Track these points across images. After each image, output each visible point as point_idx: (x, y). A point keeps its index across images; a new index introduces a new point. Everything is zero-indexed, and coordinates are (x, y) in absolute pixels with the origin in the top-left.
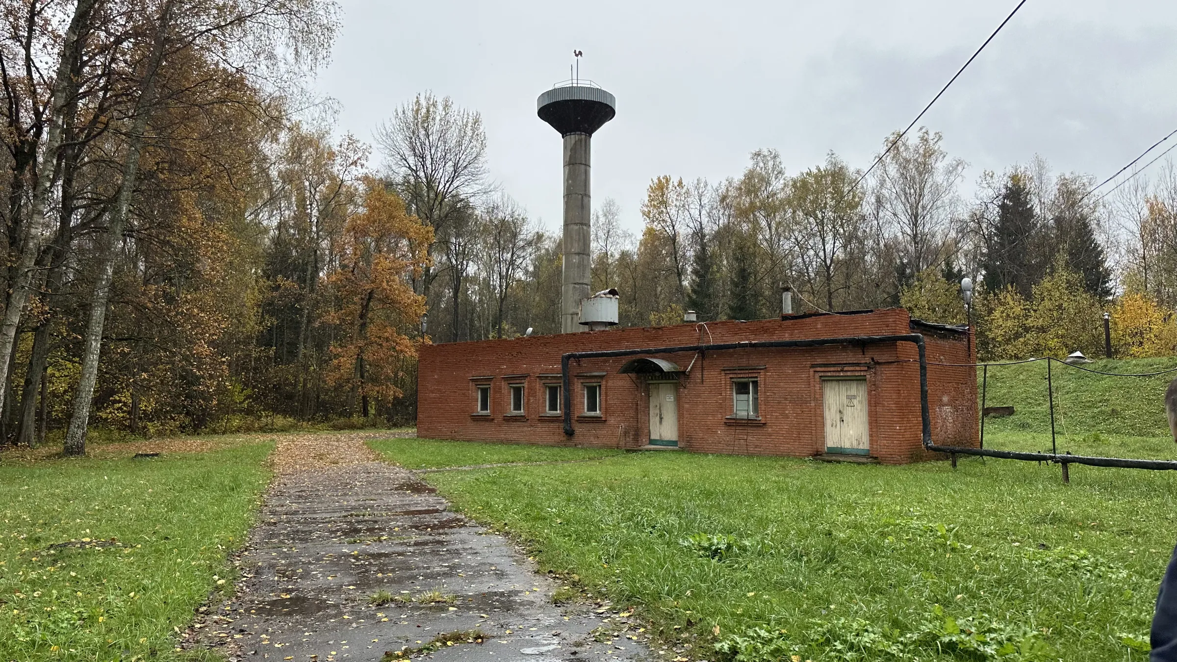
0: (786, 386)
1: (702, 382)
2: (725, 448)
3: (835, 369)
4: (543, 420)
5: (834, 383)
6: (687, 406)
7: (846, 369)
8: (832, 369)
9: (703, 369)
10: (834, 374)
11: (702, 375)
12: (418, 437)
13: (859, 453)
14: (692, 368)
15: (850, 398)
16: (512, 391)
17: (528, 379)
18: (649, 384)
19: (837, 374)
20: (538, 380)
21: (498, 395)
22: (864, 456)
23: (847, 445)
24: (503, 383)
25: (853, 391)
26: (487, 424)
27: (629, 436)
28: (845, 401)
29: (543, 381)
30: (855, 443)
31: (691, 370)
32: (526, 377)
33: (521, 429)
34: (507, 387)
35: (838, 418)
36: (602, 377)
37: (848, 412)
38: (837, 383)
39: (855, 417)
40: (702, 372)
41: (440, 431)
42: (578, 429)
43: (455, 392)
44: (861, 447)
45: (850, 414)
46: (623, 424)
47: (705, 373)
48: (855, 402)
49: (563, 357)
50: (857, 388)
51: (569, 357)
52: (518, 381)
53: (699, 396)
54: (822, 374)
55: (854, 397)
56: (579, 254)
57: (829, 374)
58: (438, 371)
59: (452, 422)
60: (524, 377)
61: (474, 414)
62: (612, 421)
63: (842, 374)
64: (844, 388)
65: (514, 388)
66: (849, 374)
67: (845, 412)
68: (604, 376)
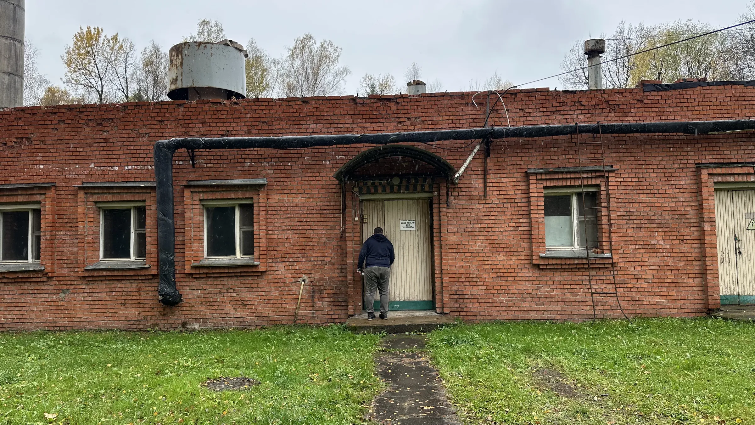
0: (652, 200)
1: (485, 195)
2: (536, 308)
3: (745, 170)
4: (93, 277)
5: (725, 194)
6: (453, 238)
8: (739, 170)
9: (486, 172)
10: (740, 179)
11: (485, 183)
14: (466, 171)
15: (752, 216)
17: (51, 194)
18: (363, 201)
19: (745, 179)
20: (81, 196)
23: (747, 289)
27: (321, 299)
28: (743, 222)
29: (95, 198)
31: (463, 175)
32: (48, 188)
35: (733, 251)
36: (257, 188)
37: (748, 240)
38: (729, 194)
40: (485, 179)
42: (191, 291)
45: (752, 242)
46: (306, 277)
47: (492, 181)
49: (159, 148)
51: (174, 147)
52: (21, 199)
53: (478, 220)
54: (720, 179)
57: (732, 179)
60: (44, 189)
62: (280, 271)
63: (753, 179)
64: (742, 203)
65: (6, 215)
67: (743, 239)
68: (263, 185)
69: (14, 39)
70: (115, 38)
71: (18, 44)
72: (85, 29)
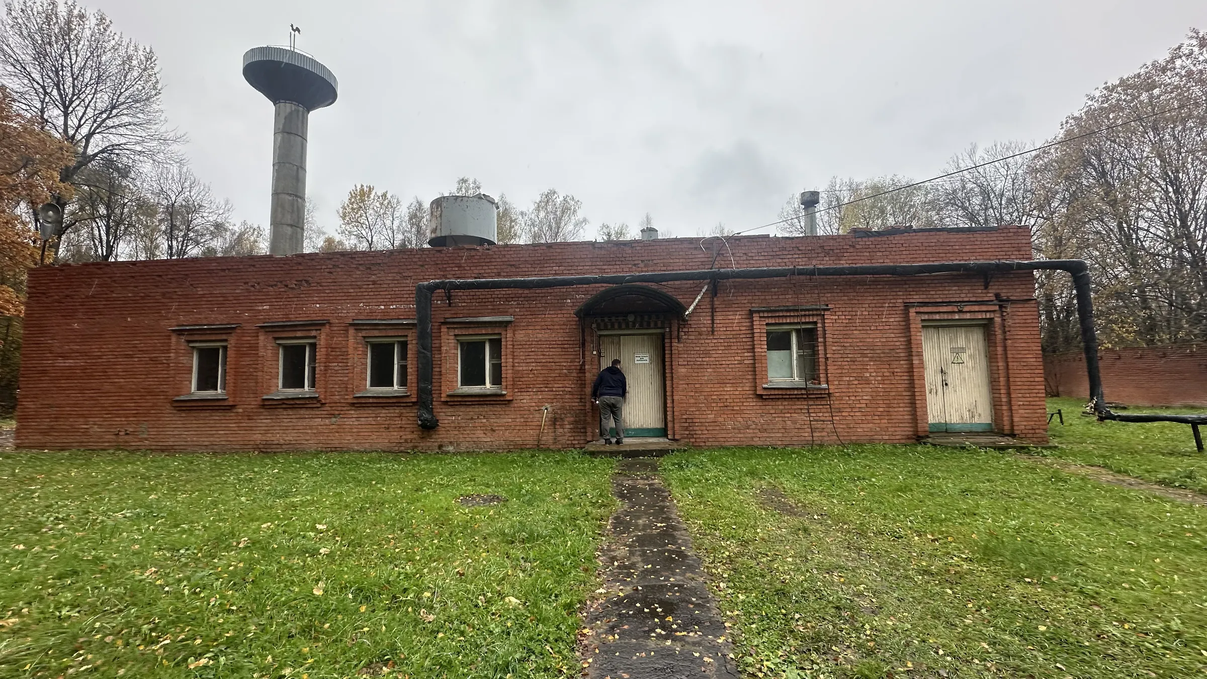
0: (864, 336)
1: (713, 331)
2: (759, 435)
3: (949, 309)
4: (361, 404)
5: (931, 330)
6: (683, 370)
7: (966, 309)
8: (944, 309)
9: (713, 310)
10: (946, 317)
11: (713, 320)
12: (18, 447)
13: (974, 430)
14: (695, 309)
15: (957, 351)
16: (281, 351)
17: (326, 330)
18: (600, 336)
19: (950, 317)
20: (351, 331)
21: (246, 361)
22: (984, 433)
23: (954, 418)
24: (262, 338)
25: (961, 342)
26: (217, 416)
27: (562, 426)
28: (949, 356)
29: (364, 333)
30: (966, 415)
31: (693, 312)
32: (323, 325)
33: (306, 422)
34: (270, 345)
35: (940, 383)
36: (505, 324)
37: (954, 372)
38: (936, 330)
39: (965, 379)
40: (713, 316)
41: (86, 432)
42: (447, 417)
43: (131, 356)
44: (977, 420)
45: (957, 374)
46: (548, 406)
47: (719, 318)
48: (965, 357)
49: (420, 289)
50: (966, 337)
51: (433, 288)
52: (299, 334)
53: (707, 354)
54: (926, 317)
55: (963, 350)
56: (291, 226)
57: (937, 317)
58: (80, 315)
59: (118, 416)
60: (318, 325)
61: (182, 398)
62: (525, 400)
63: (957, 317)
64: (947, 338)
65: (286, 348)
66: (968, 316)
67: (949, 372)
68: (510, 322)
69: (296, 196)
70: (384, 195)
71: (299, 200)
72: (359, 187)
